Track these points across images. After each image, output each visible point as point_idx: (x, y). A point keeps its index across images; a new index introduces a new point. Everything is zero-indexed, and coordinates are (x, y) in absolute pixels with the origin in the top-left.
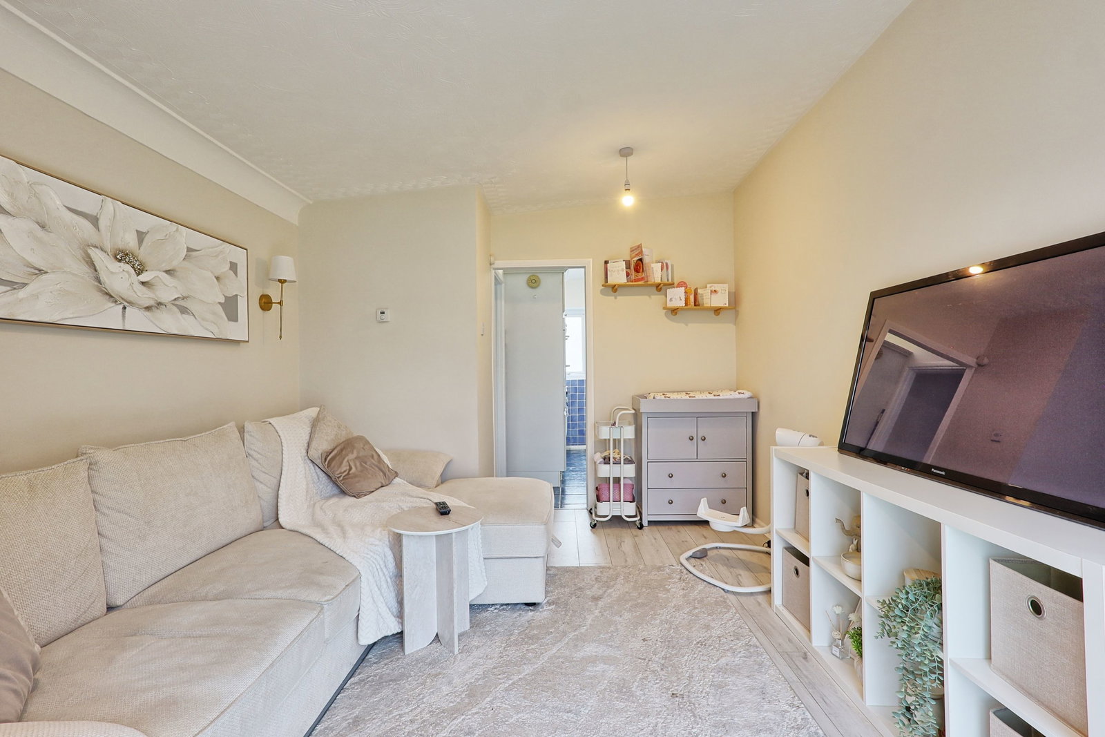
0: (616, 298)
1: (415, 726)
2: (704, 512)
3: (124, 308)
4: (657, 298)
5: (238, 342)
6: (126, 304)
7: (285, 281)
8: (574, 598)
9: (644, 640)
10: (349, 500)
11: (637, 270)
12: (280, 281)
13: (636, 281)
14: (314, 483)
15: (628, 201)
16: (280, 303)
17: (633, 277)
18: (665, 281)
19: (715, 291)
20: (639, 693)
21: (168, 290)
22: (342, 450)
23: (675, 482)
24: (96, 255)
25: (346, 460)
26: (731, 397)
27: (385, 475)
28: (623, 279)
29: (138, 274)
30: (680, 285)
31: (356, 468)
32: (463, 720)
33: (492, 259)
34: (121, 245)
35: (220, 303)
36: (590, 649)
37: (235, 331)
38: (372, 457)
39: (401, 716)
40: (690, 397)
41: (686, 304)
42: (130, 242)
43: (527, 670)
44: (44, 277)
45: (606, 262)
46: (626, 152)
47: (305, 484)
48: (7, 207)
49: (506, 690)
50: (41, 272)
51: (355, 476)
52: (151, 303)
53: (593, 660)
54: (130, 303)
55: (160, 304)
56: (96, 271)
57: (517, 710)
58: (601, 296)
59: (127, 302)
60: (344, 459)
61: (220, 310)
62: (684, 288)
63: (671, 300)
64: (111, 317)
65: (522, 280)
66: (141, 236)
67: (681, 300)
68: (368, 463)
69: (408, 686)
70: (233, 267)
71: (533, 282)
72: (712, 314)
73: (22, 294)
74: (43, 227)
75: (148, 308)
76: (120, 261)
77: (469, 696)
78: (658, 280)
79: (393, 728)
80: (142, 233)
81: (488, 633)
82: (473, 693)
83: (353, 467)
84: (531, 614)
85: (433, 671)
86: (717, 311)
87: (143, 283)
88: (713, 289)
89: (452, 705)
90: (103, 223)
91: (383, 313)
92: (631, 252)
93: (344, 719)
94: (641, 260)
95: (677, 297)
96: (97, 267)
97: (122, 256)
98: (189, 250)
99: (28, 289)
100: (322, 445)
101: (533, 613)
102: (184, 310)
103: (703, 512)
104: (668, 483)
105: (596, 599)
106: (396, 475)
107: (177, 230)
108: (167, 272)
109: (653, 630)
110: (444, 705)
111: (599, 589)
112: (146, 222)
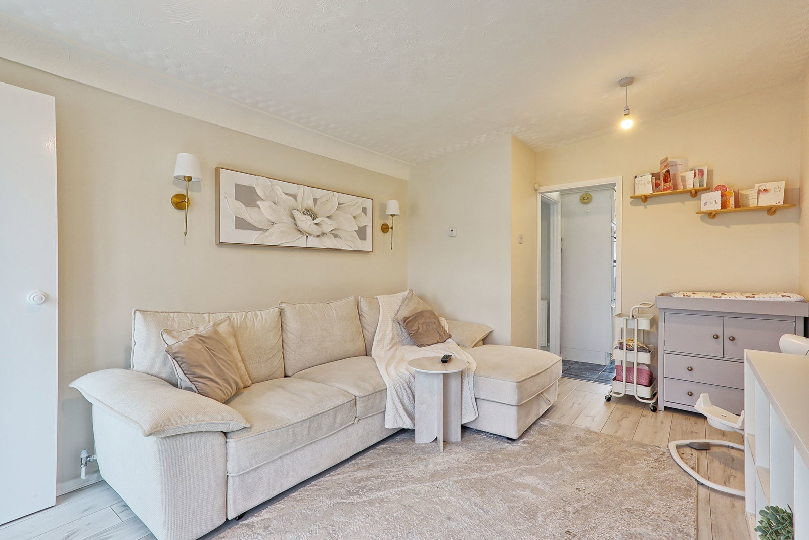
0: (645, 207)
1: (393, 479)
2: (702, 406)
3: (307, 237)
4: (691, 204)
5: (368, 252)
6: (307, 235)
7: (394, 215)
8: (547, 444)
9: (577, 489)
10: (416, 348)
11: (666, 181)
12: (391, 215)
13: (664, 190)
14: (399, 335)
15: (627, 124)
16: (392, 228)
17: (662, 187)
18: (697, 187)
19: (766, 190)
20: (540, 519)
21: (328, 226)
22: (415, 317)
23: (695, 376)
24: (296, 213)
25: (416, 323)
26: (771, 299)
27: (441, 335)
28: (648, 190)
29: (313, 220)
30: (716, 189)
31: (423, 330)
32: (418, 486)
33: (537, 186)
34: (306, 207)
35: (355, 231)
36: (531, 480)
37: (367, 245)
38: (435, 323)
39: (391, 471)
40: (714, 296)
41: (724, 205)
42: (310, 204)
43: (477, 475)
44: (275, 225)
45: (635, 177)
46: (627, 82)
47: (391, 334)
48: (262, 197)
49: (454, 481)
50: (274, 223)
51: (421, 334)
52: (320, 233)
53: (525, 487)
54: (310, 234)
55: (324, 233)
56: (295, 220)
57: (451, 493)
58: (632, 207)
59: (309, 234)
60: (415, 322)
61: (356, 235)
62: (720, 192)
63: (705, 204)
64: (302, 243)
65: (577, 198)
66: (315, 200)
67: (716, 203)
68: (431, 327)
69: (405, 459)
70: (364, 210)
71: (586, 199)
72: (765, 215)
73: (267, 234)
74: (275, 204)
75: (318, 236)
76: (305, 214)
77: (431, 476)
78: (690, 186)
79: (384, 475)
80: (317, 199)
81: (469, 447)
82: (435, 475)
83: (421, 329)
84: (506, 445)
85: (423, 457)
86: (771, 210)
87: (316, 224)
88: (763, 188)
89: (419, 476)
90: (299, 198)
91: (452, 231)
92: (661, 164)
93: (366, 462)
94: (668, 171)
95: (712, 201)
96: (296, 219)
97: (307, 212)
98: (339, 204)
99: (269, 231)
100: (404, 313)
101: (508, 444)
102: (336, 236)
103: (700, 406)
104: (687, 375)
105: (563, 450)
106: (450, 336)
107: (333, 195)
108: (328, 217)
109: (591, 486)
110: (415, 475)
111: (572, 444)
112: (319, 193)
